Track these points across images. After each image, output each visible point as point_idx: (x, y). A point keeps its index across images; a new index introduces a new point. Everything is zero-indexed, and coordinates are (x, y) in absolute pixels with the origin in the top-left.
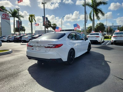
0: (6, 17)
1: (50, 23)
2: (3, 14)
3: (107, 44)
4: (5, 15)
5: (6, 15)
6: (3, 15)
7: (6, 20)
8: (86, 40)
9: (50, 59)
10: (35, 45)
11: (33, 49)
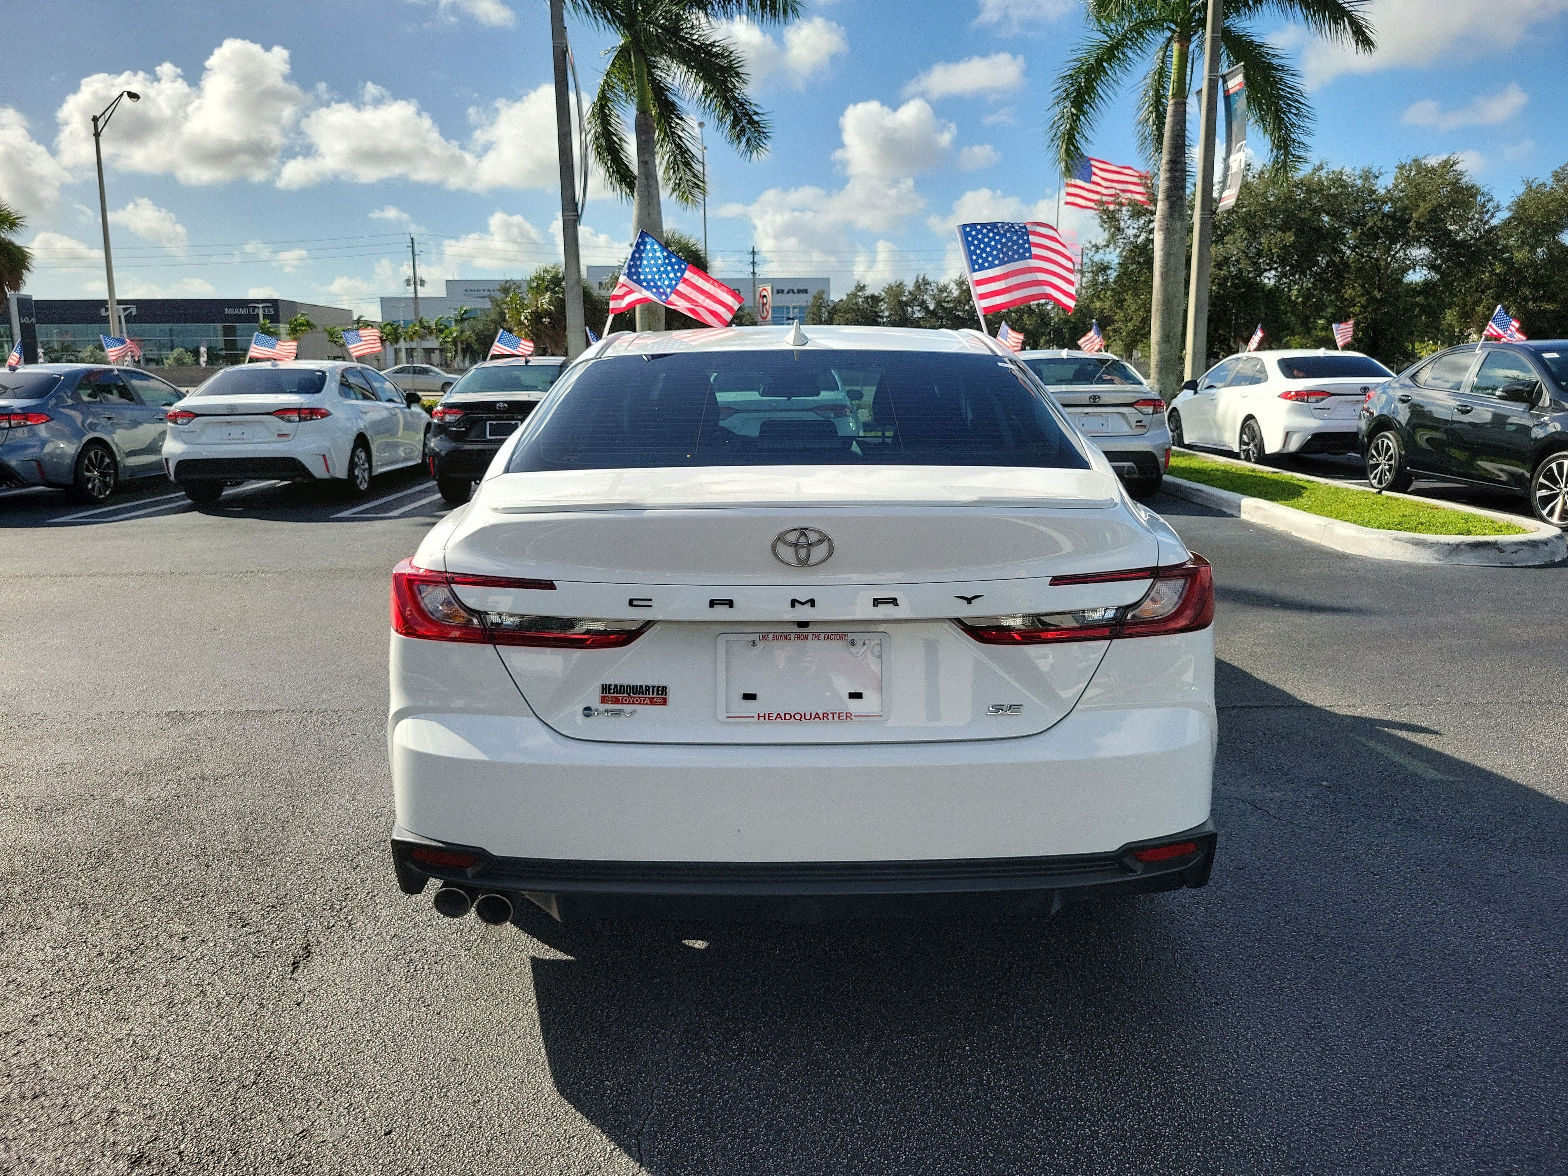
10: (730, 603)
11: (664, 689)
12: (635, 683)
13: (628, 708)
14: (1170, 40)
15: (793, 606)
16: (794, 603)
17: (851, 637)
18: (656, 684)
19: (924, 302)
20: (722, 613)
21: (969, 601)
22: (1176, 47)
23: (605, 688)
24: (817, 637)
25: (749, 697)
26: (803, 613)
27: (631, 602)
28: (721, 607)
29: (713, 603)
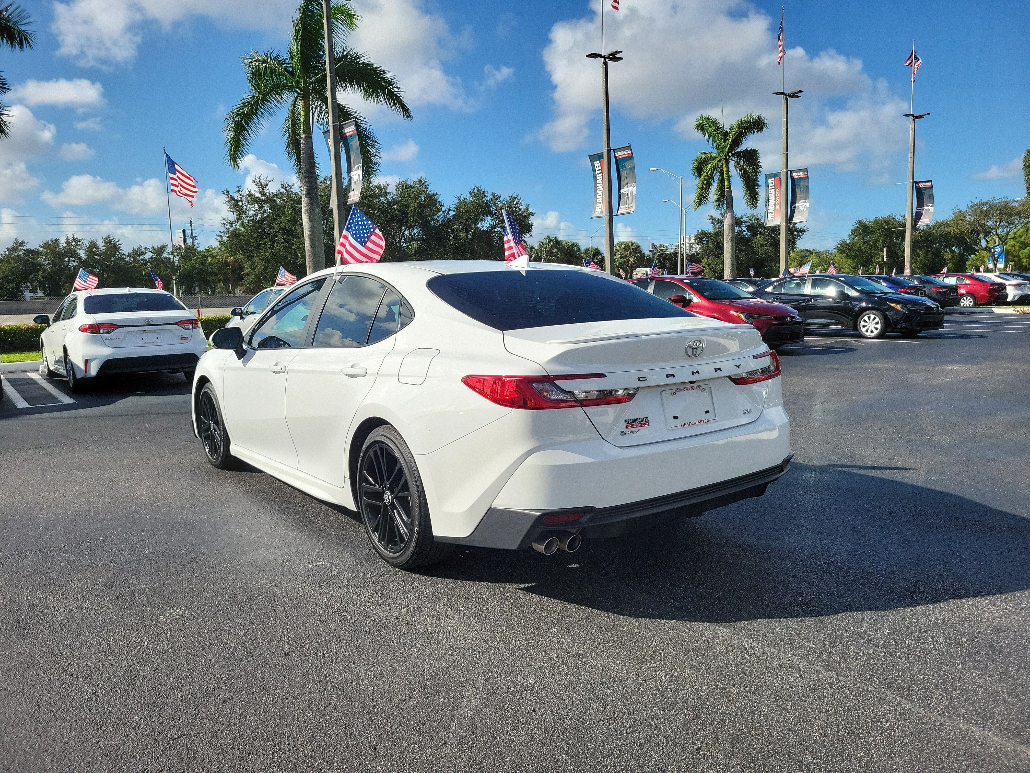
10: (673, 376)
11: (647, 419)
12: (638, 417)
13: (636, 429)
14: (296, 98)
16: (693, 373)
17: (703, 387)
18: (644, 417)
19: (78, 254)
20: (671, 380)
21: (738, 367)
22: (301, 103)
23: (627, 421)
24: (697, 387)
25: (676, 418)
26: (696, 377)
27: (639, 379)
28: (671, 378)
29: (668, 376)
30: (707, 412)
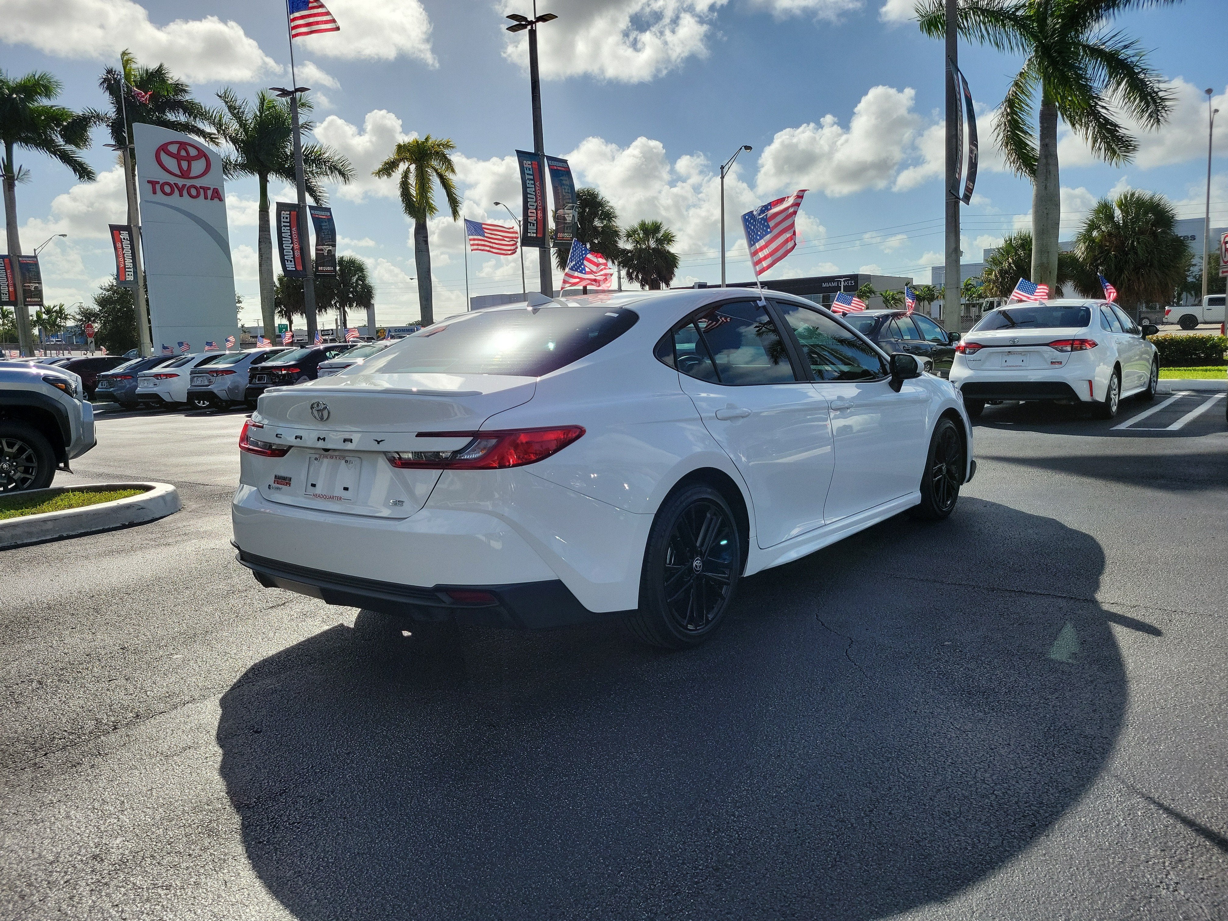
0: (185, 174)
1: (608, 216)
2: (164, 148)
3: (1176, 426)
4: (177, 157)
5: (189, 159)
6: (164, 157)
7: (185, 202)
8: (896, 386)
9: (439, 588)
10: (301, 438)
11: (290, 479)
13: (280, 486)
15: (318, 440)
17: (346, 458)
20: (299, 442)
21: (379, 442)
24: (332, 457)
25: (314, 486)
27: (277, 435)
28: (298, 440)
29: (296, 437)
30: (346, 489)
